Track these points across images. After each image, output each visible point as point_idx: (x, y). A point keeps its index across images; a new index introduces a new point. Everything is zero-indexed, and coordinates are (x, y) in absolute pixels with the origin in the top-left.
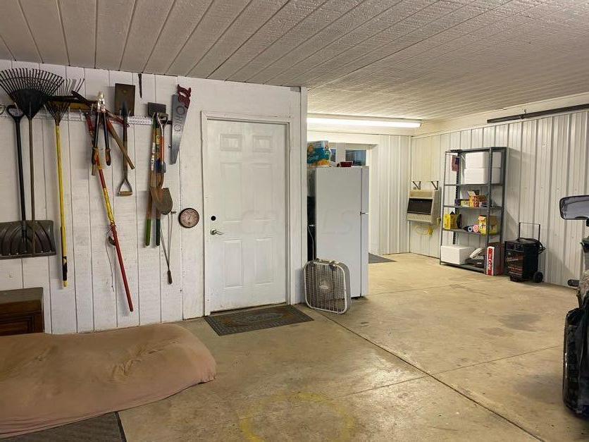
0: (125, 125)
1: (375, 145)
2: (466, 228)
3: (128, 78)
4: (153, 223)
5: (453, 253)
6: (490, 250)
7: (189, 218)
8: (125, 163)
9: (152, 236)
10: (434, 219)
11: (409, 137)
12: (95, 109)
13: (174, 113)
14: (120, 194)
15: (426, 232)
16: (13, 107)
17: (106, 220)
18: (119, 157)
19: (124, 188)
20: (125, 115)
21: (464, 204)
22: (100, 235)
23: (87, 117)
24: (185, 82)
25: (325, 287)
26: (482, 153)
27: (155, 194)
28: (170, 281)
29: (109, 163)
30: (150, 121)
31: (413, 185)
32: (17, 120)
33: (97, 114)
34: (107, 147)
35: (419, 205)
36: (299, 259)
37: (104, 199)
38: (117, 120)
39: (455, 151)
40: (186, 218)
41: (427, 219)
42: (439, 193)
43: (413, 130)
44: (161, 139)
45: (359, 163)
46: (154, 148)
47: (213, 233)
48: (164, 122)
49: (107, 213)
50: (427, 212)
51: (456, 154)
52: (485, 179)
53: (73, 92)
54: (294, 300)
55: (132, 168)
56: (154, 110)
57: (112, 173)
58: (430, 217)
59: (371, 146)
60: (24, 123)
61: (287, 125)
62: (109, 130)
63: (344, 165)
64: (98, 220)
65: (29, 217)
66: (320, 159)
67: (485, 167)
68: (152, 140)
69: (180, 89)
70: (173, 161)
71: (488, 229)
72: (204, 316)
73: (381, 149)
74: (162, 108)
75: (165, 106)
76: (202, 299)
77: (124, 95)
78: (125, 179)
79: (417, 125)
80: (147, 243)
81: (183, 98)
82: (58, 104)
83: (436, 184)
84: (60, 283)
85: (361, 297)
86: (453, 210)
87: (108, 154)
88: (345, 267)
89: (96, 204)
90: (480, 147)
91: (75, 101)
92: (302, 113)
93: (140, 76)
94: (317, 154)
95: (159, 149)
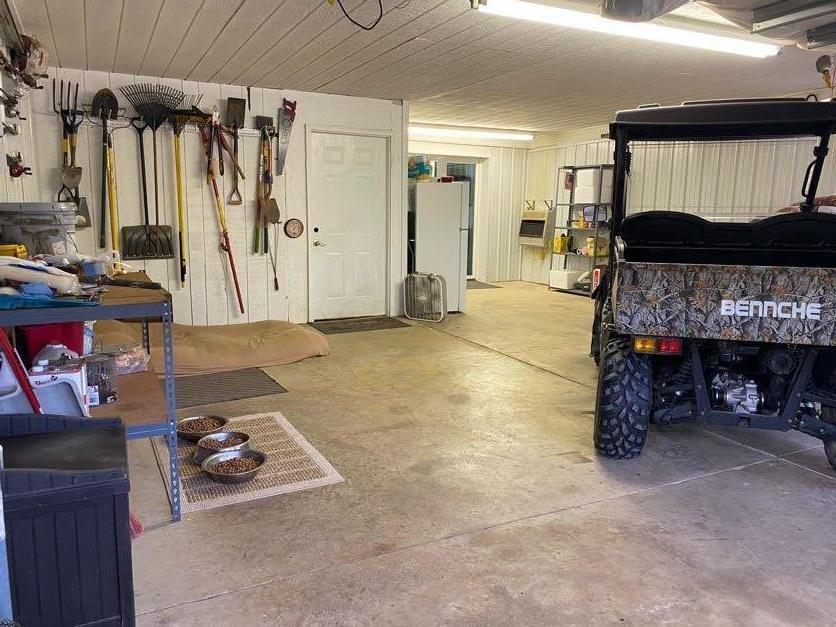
0: (235, 136)
1: (485, 159)
2: (575, 251)
3: (238, 92)
4: (261, 231)
5: (560, 277)
6: (597, 272)
7: (293, 229)
8: (236, 171)
9: (260, 244)
10: (547, 243)
11: (524, 150)
12: (211, 122)
13: (281, 126)
14: (231, 203)
15: (538, 257)
16: (138, 119)
17: (218, 227)
18: (230, 167)
19: (235, 198)
20: (235, 128)
21: (574, 226)
22: (212, 242)
23: (201, 129)
24: (291, 95)
25: (423, 298)
26: (592, 170)
27: (263, 203)
28: (277, 288)
29: (222, 173)
30: (257, 133)
31: (527, 206)
32: (140, 131)
33: (211, 127)
34: (221, 159)
35: (531, 227)
36: (399, 273)
37: (216, 207)
38: (229, 132)
39: (569, 168)
40: (290, 228)
41: (539, 242)
42: (552, 213)
43: (528, 142)
44: (269, 151)
45: (463, 178)
46: (262, 160)
47: (316, 244)
48: (271, 135)
49: (219, 221)
50: (539, 234)
51: (570, 171)
52: (595, 197)
53: (193, 107)
54: (393, 313)
55: (243, 178)
56: (261, 123)
57: (224, 182)
58: (542, 240)
59: (481, 160)
60: (148, 133)
61: (388, 139)
62: (222, 144)
63: (444, 180)
64: (210, 227)
65: (152, 222)
66: (420, 174)
67: (594, 185)
68: (260, 152)
69: (286, 102)
70: (279, 172)
71: (595, 252)
72: (309, 323)
73: (492, 163)
74: (269, 121)
75: (272, 119)
76: (306, 307)
77: (235, 109)
78: (235, 189)
79: (529, 137)
80: (255, 250)
81: (289, 110)
82: (177, 117)
83: (549, 203)
84: (178, 284)
85: (458, 312)
86: (565, 232)
87: (221, 164)
88: (441, 278)
89: (209, 212)
90: (594, 164)
91: (193, 115)
92: (404, 122)
93: (249, 89)
94: (418, 169)
95: (267, 161)
